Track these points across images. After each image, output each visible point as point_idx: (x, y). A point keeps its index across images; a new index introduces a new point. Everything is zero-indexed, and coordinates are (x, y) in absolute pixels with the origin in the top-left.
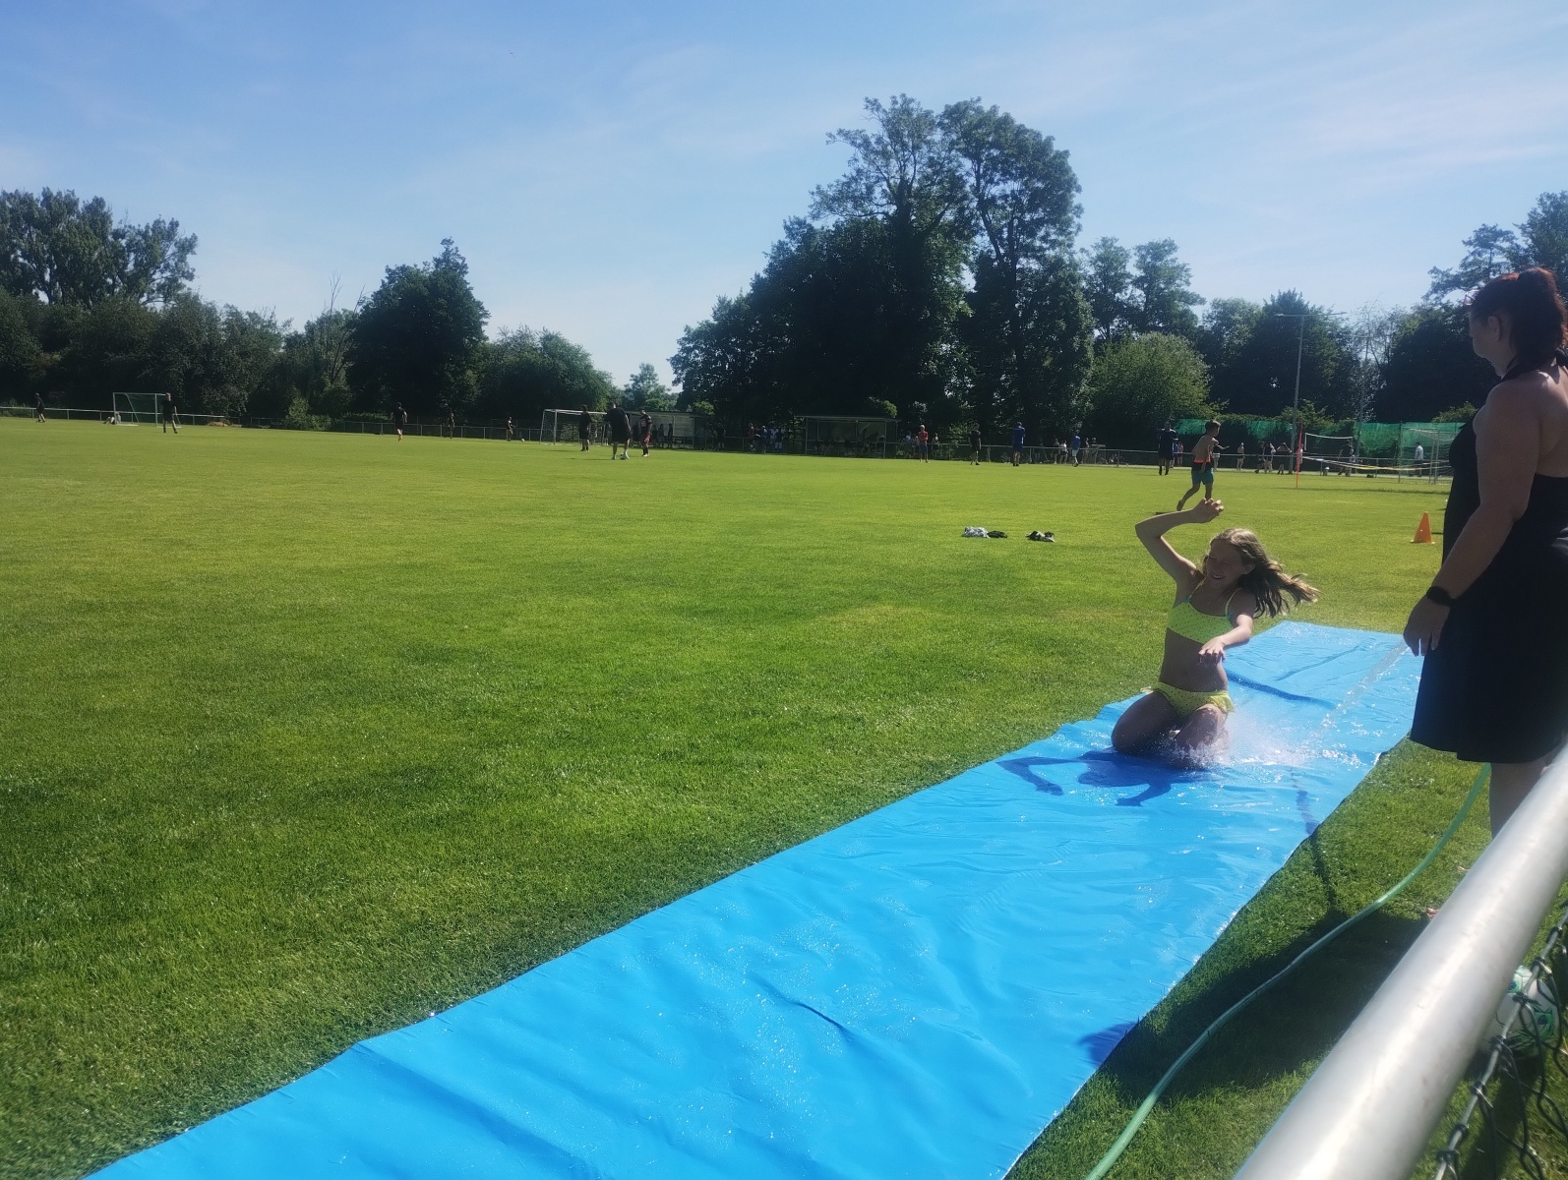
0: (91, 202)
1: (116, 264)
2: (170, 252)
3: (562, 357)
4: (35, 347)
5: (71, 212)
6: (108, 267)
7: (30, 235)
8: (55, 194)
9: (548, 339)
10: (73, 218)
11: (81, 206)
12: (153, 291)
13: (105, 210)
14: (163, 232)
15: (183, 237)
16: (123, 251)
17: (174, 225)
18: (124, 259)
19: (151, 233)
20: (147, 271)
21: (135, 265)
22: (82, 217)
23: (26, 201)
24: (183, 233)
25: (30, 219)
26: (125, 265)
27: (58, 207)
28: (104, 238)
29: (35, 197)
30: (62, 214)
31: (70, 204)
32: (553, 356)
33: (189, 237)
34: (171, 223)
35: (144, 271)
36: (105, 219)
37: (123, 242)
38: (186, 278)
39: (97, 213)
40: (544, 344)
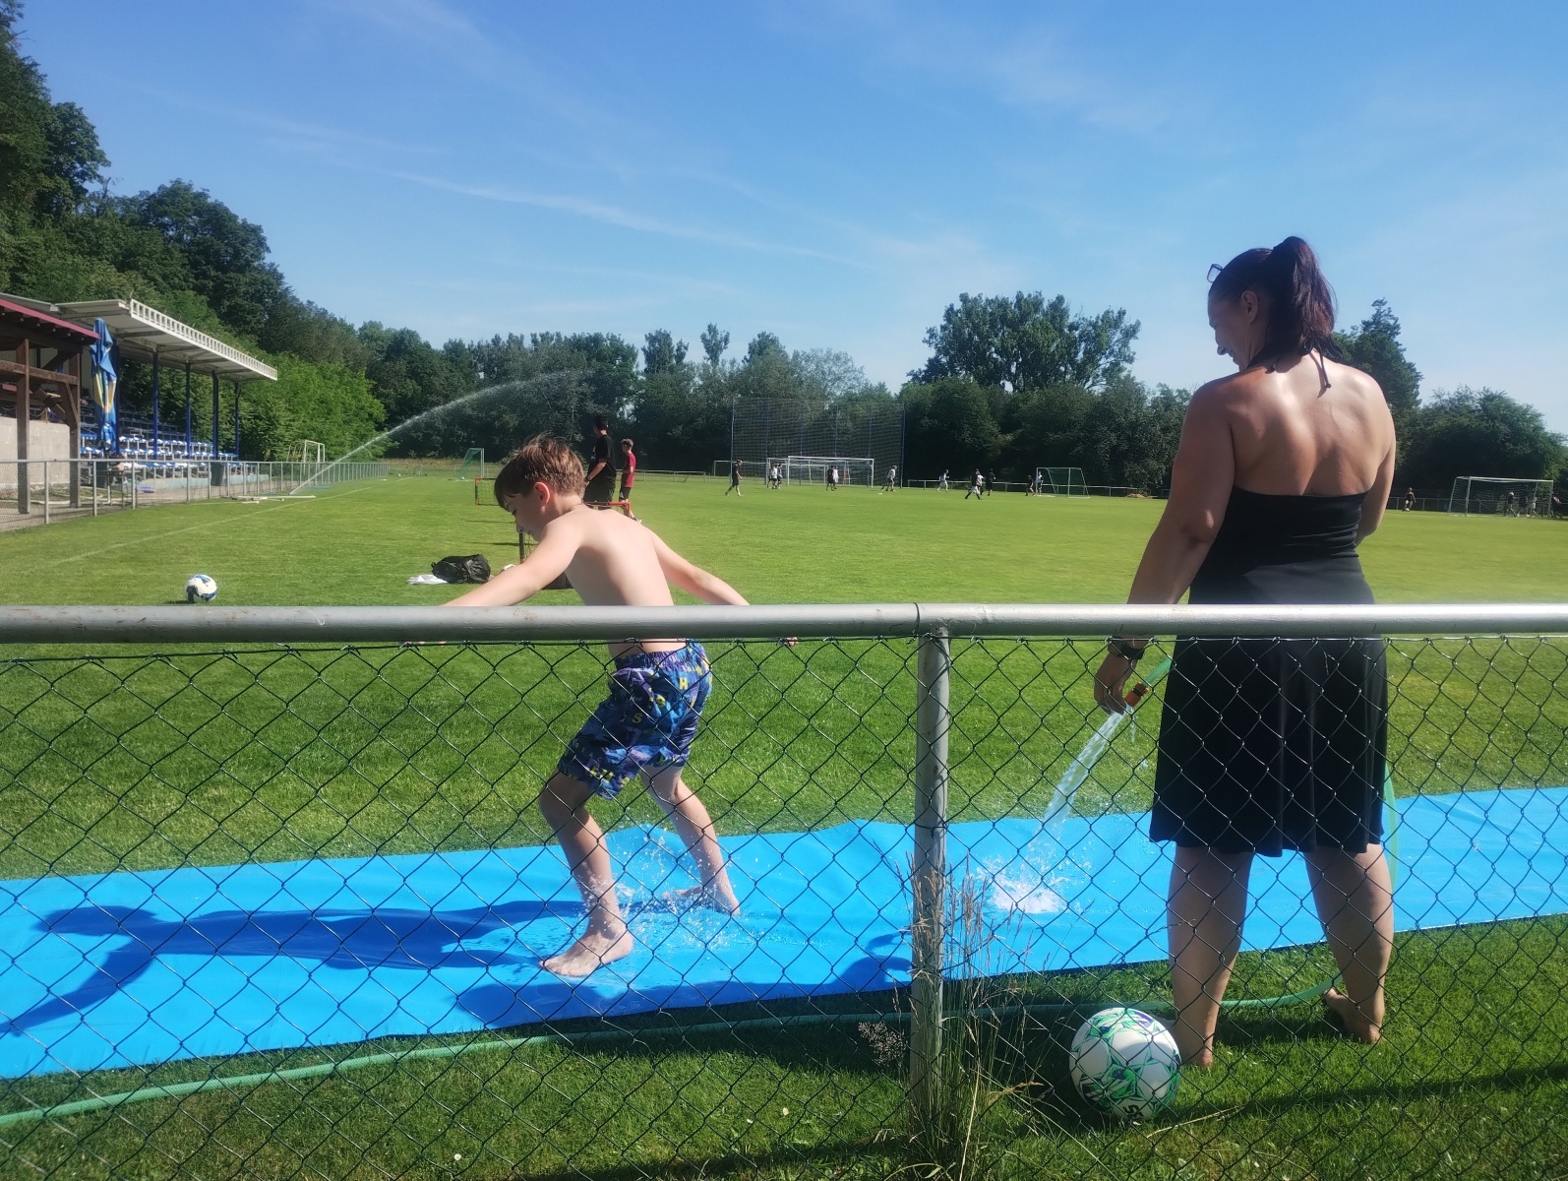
0: (1054, 299)
1: (1069, 354)
2: (1115, 339)
3: (1504, 419)
4: (995, 430)
5: (1036, 311)
6: (1062, 357)
7: (1003, 334)
8: (1025, 296)
9: (1489, 398)
10: (1039, 316)
11: (1045, 305)
12: (1098, 376)
13: (1064, 306)
14: (1111, 321)
15: (1128, 324)
16: (1075, 341)
17: (1122, 313)
18: (1076, 348)
19: (1100, 323)
20: (1093, 357)
21: (1084, 353)
22: (1045, 314)
23: (1003, 304)
24: (1128, 321)
25: (1004, 320)
26: (1076, 354)
27: (1027, 306)
28: (1061, 331)
29: (1010, 300)
30: (1029, 313)
31: (1037, 304)
32: (1493, 418)
33: (1133, 323)
34: (1119, 313)
35: (1091, 358)
36: (1064, 314)
37: (1077, 333)
38: (1127, 361)
39: (1058, 308)
40: (1482, 406)
